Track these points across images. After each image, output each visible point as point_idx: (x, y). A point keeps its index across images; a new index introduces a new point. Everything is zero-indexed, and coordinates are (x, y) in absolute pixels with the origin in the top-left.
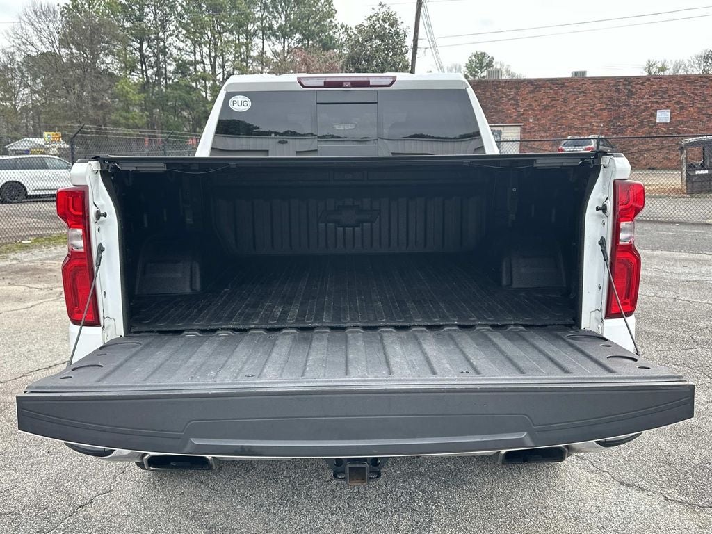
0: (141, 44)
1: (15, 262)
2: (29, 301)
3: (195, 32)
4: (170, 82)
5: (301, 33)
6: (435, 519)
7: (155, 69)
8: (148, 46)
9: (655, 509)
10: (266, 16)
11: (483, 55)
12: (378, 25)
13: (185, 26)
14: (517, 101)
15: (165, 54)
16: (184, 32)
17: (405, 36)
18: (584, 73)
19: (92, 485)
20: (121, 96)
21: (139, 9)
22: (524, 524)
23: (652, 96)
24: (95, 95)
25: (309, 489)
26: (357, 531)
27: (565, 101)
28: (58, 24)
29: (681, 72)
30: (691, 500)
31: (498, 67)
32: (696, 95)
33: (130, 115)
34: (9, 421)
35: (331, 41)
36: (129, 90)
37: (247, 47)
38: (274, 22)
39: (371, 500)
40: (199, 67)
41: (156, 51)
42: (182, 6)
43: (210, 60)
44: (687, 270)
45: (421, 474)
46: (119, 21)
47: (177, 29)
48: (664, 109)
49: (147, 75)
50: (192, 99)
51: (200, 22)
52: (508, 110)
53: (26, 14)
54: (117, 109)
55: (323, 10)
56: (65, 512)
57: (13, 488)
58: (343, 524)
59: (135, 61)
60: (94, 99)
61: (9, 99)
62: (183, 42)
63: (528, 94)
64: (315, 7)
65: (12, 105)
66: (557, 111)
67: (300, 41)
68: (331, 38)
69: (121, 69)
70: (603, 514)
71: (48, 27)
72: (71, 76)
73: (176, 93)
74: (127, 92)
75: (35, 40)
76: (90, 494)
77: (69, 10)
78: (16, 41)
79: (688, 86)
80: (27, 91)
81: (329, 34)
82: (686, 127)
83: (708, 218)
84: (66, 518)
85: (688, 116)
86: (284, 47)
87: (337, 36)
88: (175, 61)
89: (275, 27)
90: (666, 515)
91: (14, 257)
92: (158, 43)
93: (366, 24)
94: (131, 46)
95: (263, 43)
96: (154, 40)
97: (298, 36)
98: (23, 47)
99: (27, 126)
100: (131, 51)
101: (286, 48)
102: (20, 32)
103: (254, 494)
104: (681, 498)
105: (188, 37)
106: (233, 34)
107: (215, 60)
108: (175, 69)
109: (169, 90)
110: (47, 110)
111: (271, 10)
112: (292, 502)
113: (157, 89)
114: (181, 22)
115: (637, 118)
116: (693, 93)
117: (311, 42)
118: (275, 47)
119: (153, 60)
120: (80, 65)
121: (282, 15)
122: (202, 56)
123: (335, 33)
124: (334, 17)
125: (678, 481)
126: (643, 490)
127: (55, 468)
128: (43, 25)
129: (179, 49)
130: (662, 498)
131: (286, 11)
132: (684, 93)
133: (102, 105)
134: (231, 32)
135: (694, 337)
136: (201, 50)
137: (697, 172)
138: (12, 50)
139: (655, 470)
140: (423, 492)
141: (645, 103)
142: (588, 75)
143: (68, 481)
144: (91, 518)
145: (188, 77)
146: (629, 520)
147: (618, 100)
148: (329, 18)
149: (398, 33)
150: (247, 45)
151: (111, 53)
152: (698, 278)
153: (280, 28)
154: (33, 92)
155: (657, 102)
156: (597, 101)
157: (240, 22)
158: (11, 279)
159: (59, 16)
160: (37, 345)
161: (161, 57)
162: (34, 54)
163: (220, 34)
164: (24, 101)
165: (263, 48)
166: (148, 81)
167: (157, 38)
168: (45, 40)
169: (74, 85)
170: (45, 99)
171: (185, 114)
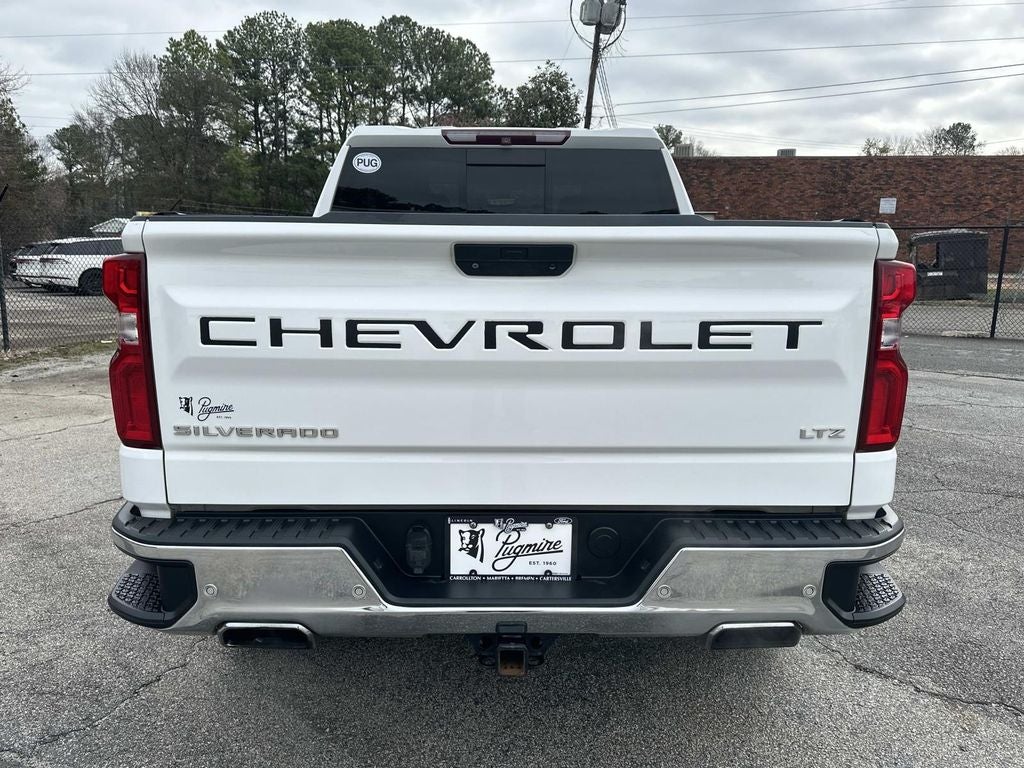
0: (256, 107)
1: (89, 366)
2: (102, 414)
3: (322, 93)
4: (290, 154)
5: (450, 98)
6: (614, 712)
7: (273, 138)
8: (264, 110)
9: (903, 703)
10: (408, 77)
11: (669, 129)
12: (544, 88)
13: (309, 86)
14: (710, 183)
15: (285, 119)
16: (308, 93)
17: (577, 102)
18: (793, 151)
19: (161, 656)
20: (231, 169)
21: (254, 65)
22: (732, 722)
23: (875, 181)
24: (199, 167)
25: (446, 668)
26: (509, 727)
27: (769, 185)
28: (156, 79)
29: (908, 154)
30: (949, 691)
31: (688, 142)
32: (929, 181)
33: (241, 193)
34: (62, 567)
35: (486, 108)
36: (240, 161)
37: (384, 113)
38: (417, 83)
39: (528, 684)
40: (326, 137)
41: (274, 115)
42: (306, 62)
43: (340, 128)
44: (923, 392)
45: (594, 650)
46: (229, 78)
47: (300, 89)
48: (890, 197)
49: (262, 145)
50: (317, 175)
51: (327, 82)
52: (699, 194)
53: (117, 67)
54: (226, 185)
55: (477, 70)
56: (122, 693)
57: (58, 658)
58: (490, 717)
59: (249, 127)
60: (198, 172)
61: (96, 171)
62: (307, 105)
63: (724, 175)
64: (468, 66)
65: (100, 178)
66: (760, 197)
67: (449, 107)
68: (487, 104)
69: (231, 137)
70: (836, 710)
71: (144, 84)
72: (170, 144)
73: (298, 167)
74: (238, 164)
75: (127, 98)
76: (157, 668)
77: (168, 63)
78: (105, 99)
79: (919, 169)
80: (117, 161)
81: (484, 99)
82: (915, 219)
83: (944, 330)
84: (123, 702)
85: (918, 205)
86: (429, 114)
87: (493, 101)
88: (297, 128)
89: (419, 89)
90: (920, 713)
91: (89, 359)
92: (277, 106)
93: (530, 86)
94: (244, 109)
95: (404, 108)
96: (271, 102)
97: (446, 100)
98: (113, 108)
99: (117, 204)
100: (244, 115)
101: (432, 115)
102: (109, 88)
103: (374, 672)
104: (937, 689)
105: (313, 100)
106: (368, 97)
107: (345, 128)
108: (296, 138)
109: (289, 164)
110: (141, 184)
111: (414, 68)
112: (424, 685)
113: (274, 161)
114: (305, 81)
115: (856, 208)
116: (924, 178)
117: (462, 108)
118: (419, 113)
119: (270, 126)
120: (183, 131)
121: (428, 75)
122: (330, 123)
123: (491, 98)
124: (490, 78)
125: (932, 665)
126: (886, 677)
127: (115, 631)
128: (138, 81)
129: (303, 114)
130: (912, 689)
131: (433, 70)
132: (913, 179)
133: (207, 180)
134: (365, 93)
135: (939, 475)
136: (329, 115)
137: (930, 274)
138: (99, 110)
139: (900, 649)
140: (597, 674)
141: (866, 190)
142: (798, 154)
143: (131, 650)
144: (157, 701)
145: (313, 148)
146: (870, 719)
147: (834, 185)
148: (485, 79)
149: (567, 98)
150: (384, 110)
151: (219, 117)
152: (937, 402)
153: (425, 89)
154: (125, 163)
155: (880, 189)
156: (807, 186)
157: (376, 82)
158: (83, 386)
159: (157, 70)
160: (107, 469)
161: (280, 123)
162: (126, 116)
163: (352, 96)
164: (113, 173)
165: (404, 114)
166: (264, 153)
167: (277, 100)
168: (139, 98)
169: (174, 154)
170: (140, 170)
171: (308, 192)
